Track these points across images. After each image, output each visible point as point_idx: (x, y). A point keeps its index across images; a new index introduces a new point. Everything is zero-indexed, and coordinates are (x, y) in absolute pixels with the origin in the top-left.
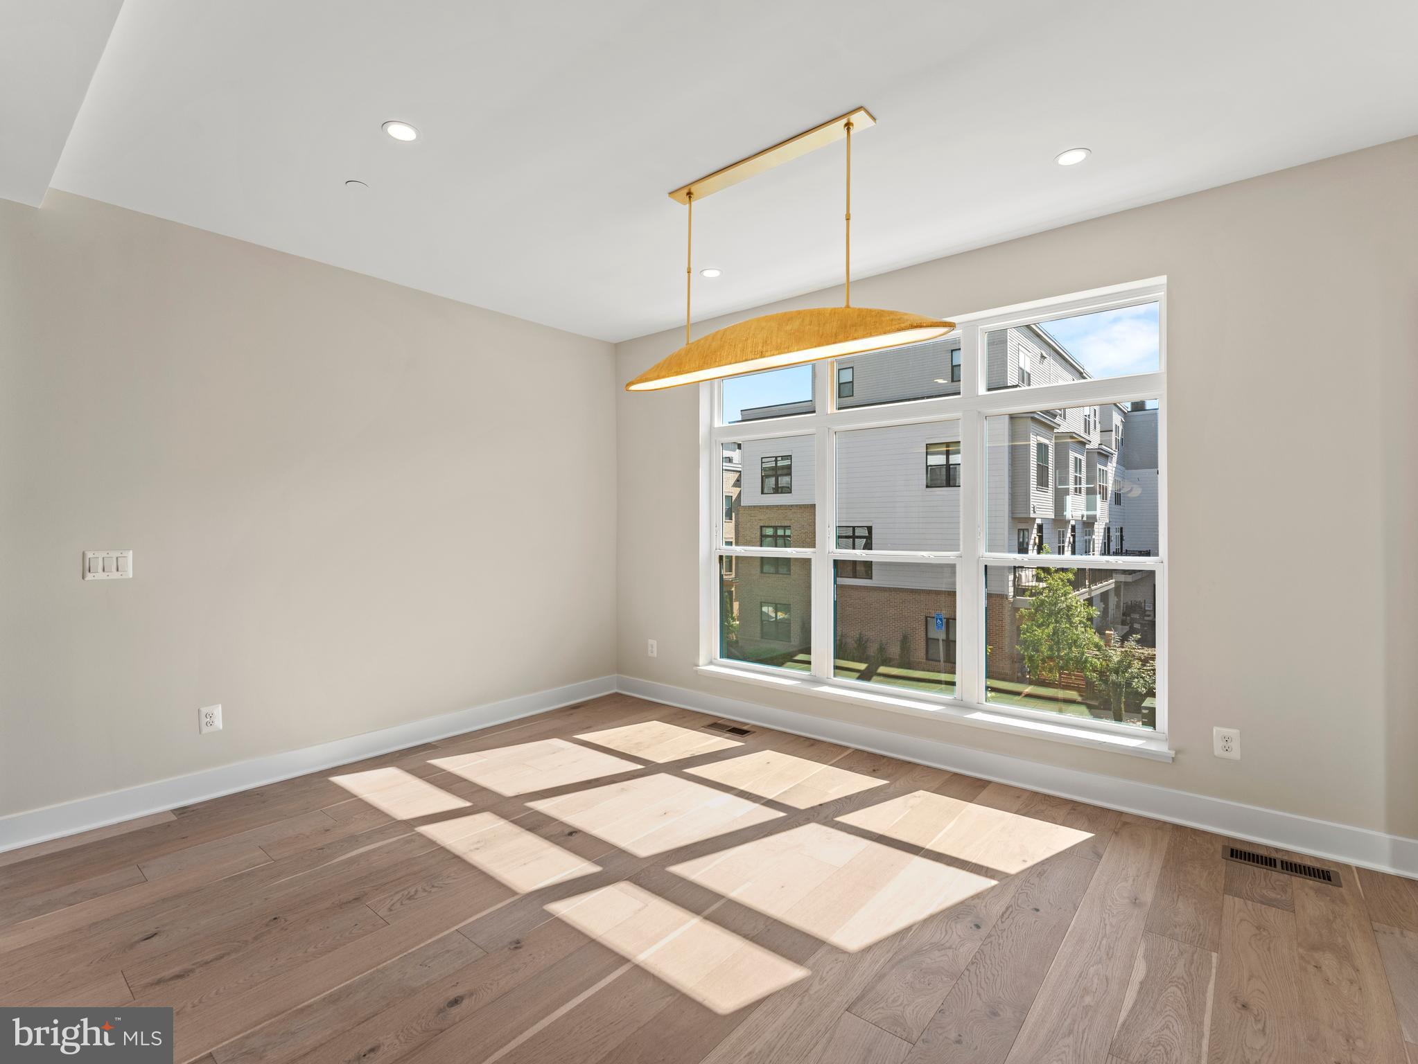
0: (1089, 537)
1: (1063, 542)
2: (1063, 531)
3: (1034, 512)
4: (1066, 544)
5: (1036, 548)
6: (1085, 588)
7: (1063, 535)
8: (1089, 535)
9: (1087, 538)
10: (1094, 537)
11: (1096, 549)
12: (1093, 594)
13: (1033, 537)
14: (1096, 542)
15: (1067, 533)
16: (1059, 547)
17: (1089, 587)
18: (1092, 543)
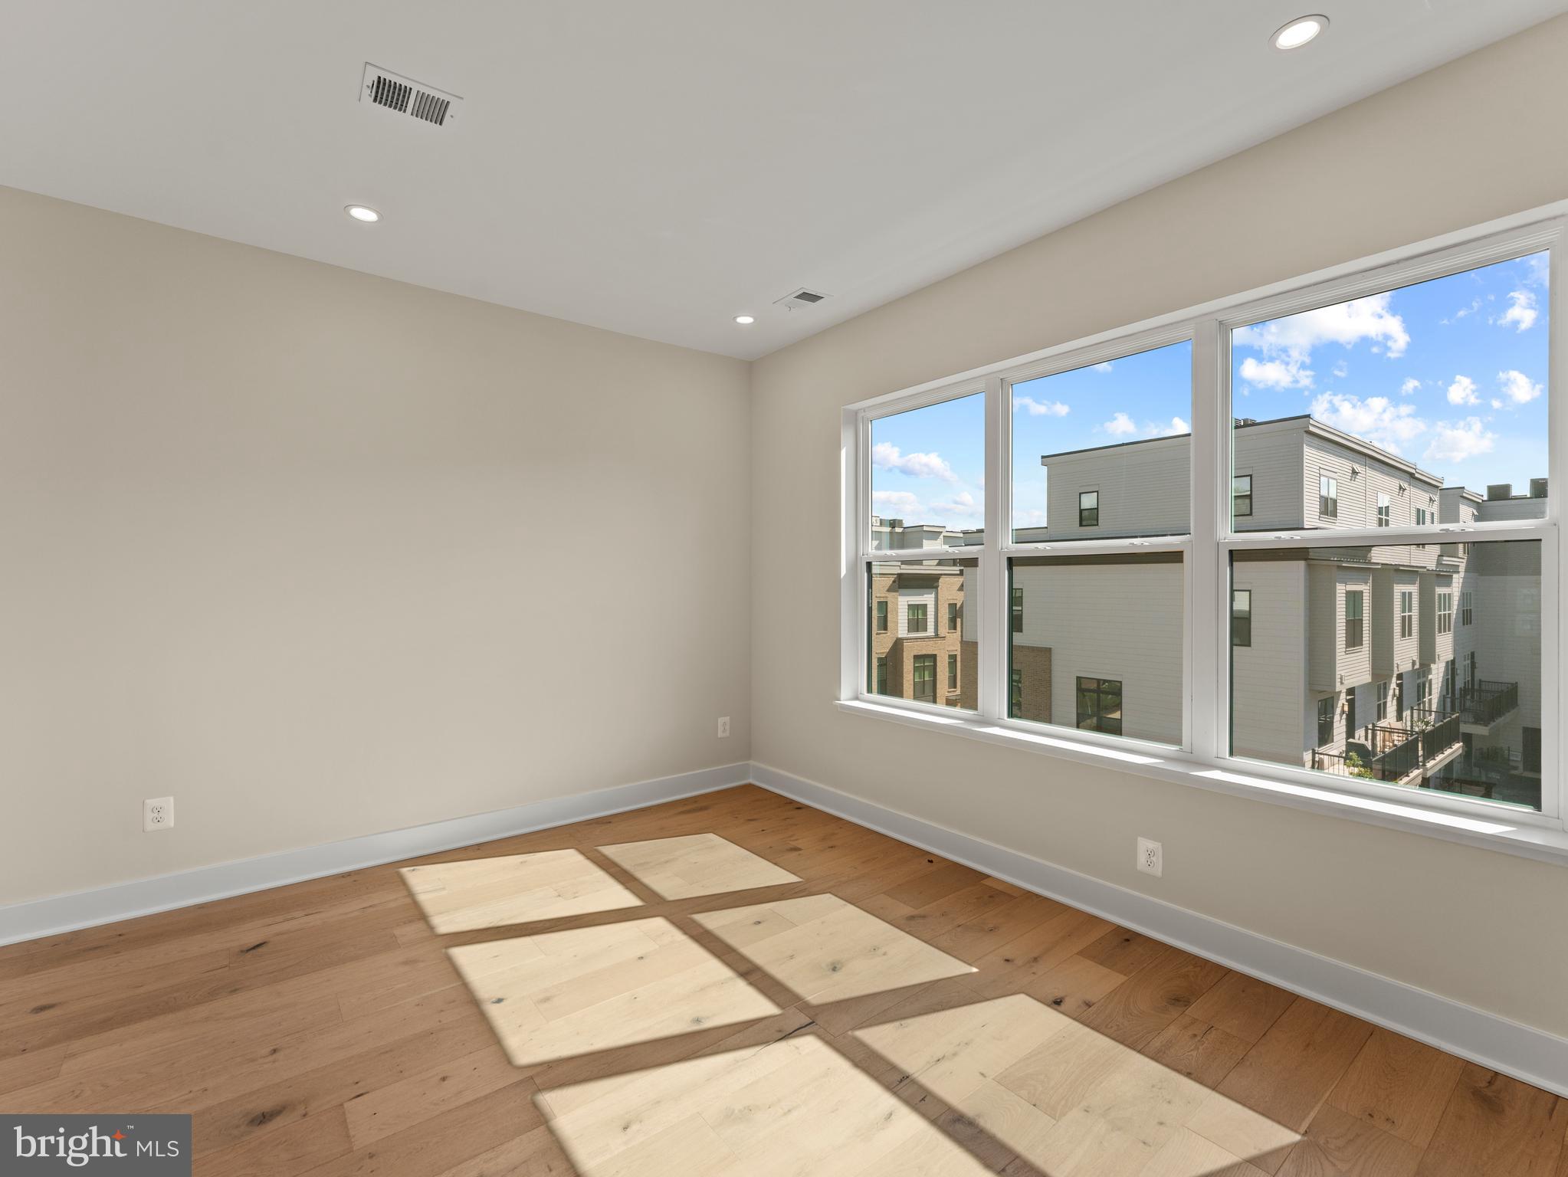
0: (1424, 679)
1: (1385, 697)
2: (1385, 683)
3: (1342, 683)
4: (1389, 698)
5: (1344, 716)
6: (1418, 768)
7: (1385, 688)
8: (1424, 676)
9: (1421, 681)
10: (1430, 677)
11: (1433, 692)
12: (1429, 774)
13: (1340, 704)
14: (1433, 682)
15: (1390, 683)
16: (1379, 705)
17: (1424, 765)
18: (1427, 686)
